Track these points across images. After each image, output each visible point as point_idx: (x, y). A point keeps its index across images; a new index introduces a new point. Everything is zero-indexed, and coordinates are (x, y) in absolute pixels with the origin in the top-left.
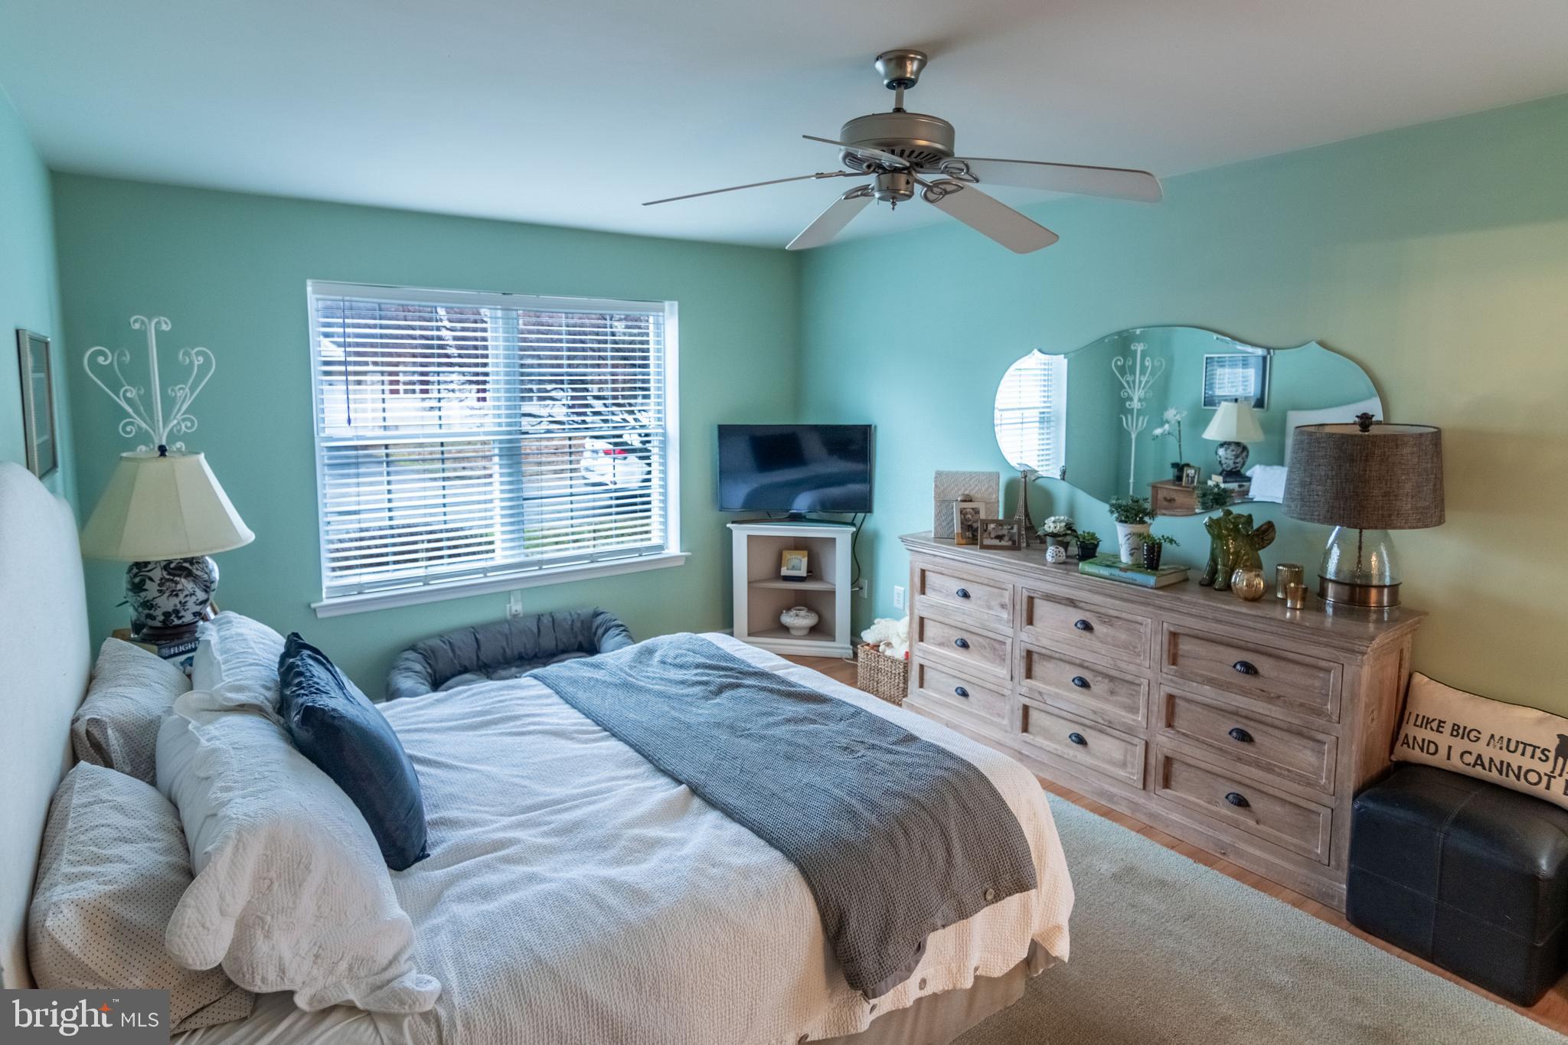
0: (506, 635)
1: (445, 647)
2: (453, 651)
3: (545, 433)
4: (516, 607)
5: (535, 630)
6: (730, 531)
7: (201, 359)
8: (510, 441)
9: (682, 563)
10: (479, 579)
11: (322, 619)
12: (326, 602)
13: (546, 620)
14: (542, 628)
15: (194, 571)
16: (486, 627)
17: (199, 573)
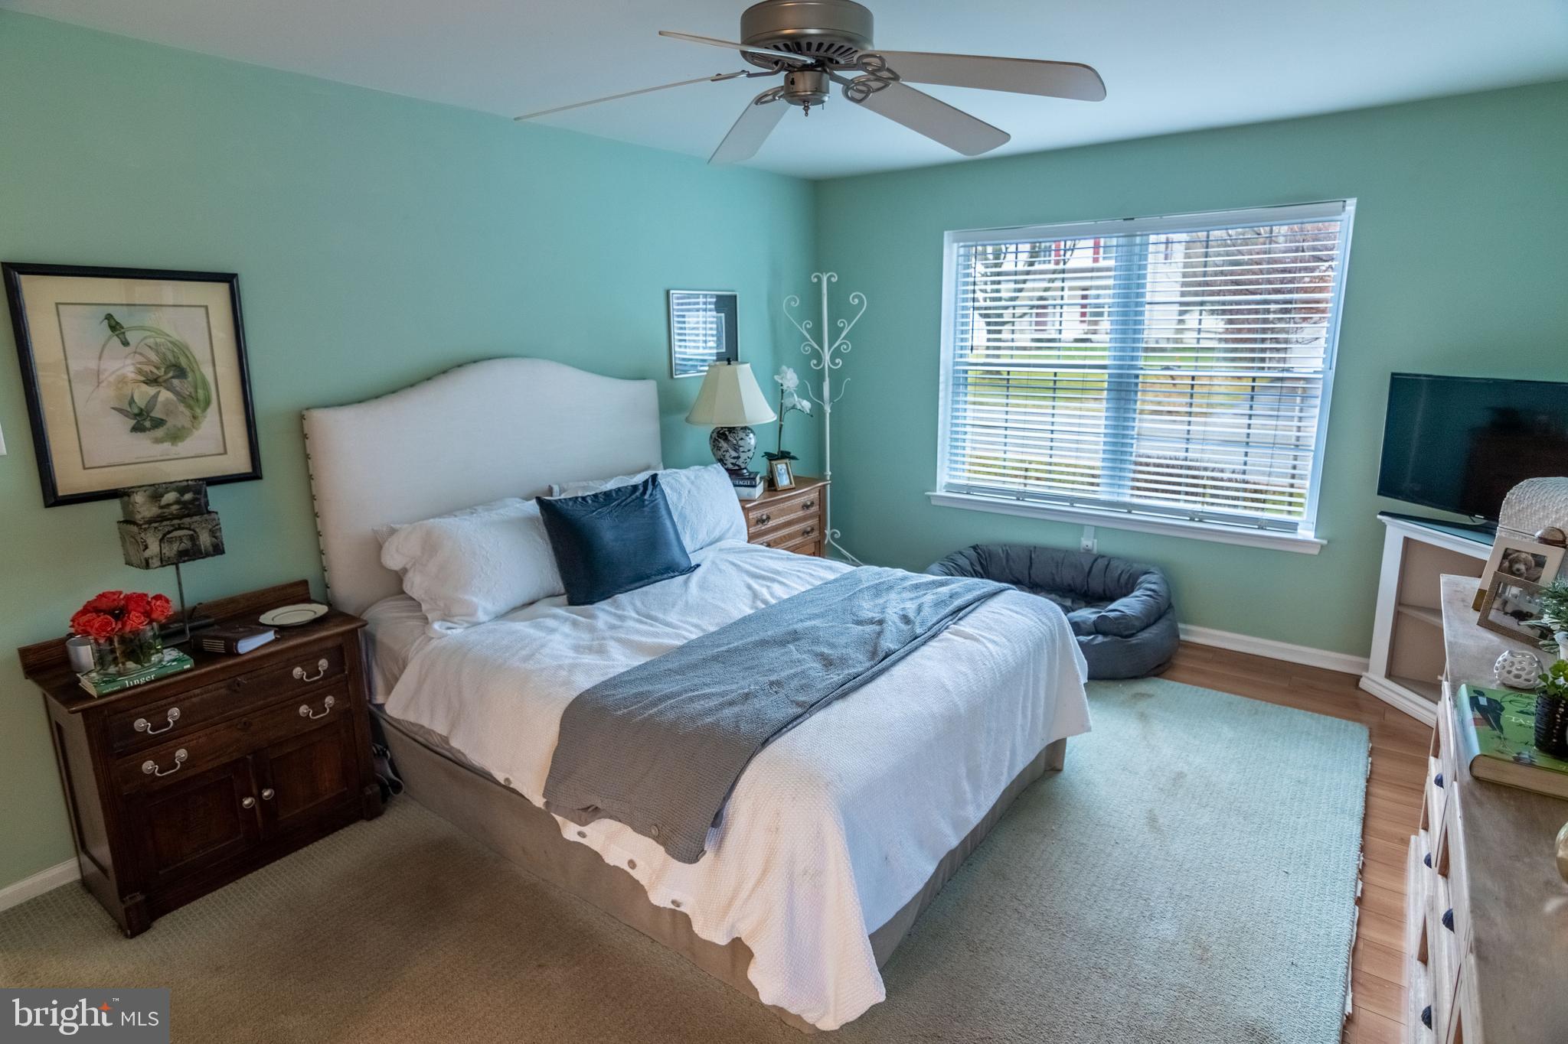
0: (1057, 563)
1: (1002, 555)
2: (1007, 561)
3: (1162, 369)
4: (1088, 542)
5: (1087, 570)
6: (1384, 526)
7: (857, 301)
8: (1120, 376)
9: (1316, 552)
10: (1064, 507)
11: (935, 506)
12: (938, 493)
13: (1101, 563)
14: (1094, 570)
15: (729, 437)
16: (1045, 549)
17: (731, 439)
